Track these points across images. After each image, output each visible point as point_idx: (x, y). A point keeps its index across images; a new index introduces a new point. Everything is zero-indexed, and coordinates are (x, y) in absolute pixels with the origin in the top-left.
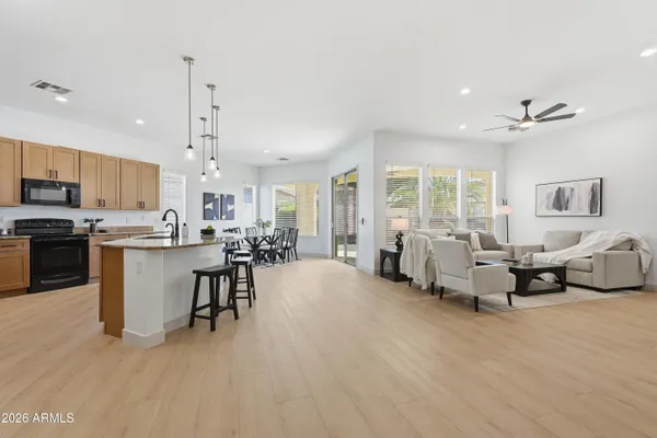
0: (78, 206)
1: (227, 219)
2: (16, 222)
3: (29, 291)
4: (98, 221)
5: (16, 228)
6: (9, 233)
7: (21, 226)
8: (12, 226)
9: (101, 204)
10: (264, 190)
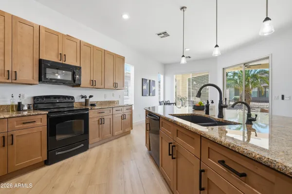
0: (79, 85)
1: (152, 96)
2: (35, 98)
3: (47, 163)
4: (91, 97)
5: (34, 104)
6: (29, 108)
7: (38, 102)
8: (31, 102)
9: (93, 84)
10: (167, 78)
